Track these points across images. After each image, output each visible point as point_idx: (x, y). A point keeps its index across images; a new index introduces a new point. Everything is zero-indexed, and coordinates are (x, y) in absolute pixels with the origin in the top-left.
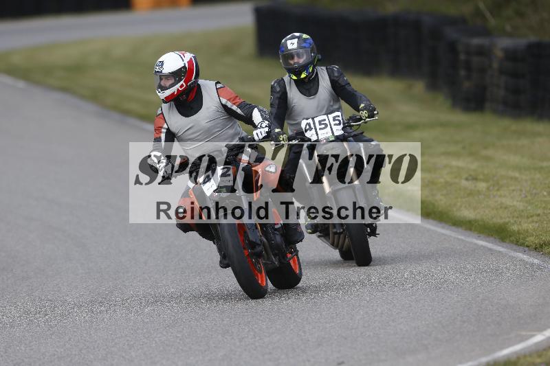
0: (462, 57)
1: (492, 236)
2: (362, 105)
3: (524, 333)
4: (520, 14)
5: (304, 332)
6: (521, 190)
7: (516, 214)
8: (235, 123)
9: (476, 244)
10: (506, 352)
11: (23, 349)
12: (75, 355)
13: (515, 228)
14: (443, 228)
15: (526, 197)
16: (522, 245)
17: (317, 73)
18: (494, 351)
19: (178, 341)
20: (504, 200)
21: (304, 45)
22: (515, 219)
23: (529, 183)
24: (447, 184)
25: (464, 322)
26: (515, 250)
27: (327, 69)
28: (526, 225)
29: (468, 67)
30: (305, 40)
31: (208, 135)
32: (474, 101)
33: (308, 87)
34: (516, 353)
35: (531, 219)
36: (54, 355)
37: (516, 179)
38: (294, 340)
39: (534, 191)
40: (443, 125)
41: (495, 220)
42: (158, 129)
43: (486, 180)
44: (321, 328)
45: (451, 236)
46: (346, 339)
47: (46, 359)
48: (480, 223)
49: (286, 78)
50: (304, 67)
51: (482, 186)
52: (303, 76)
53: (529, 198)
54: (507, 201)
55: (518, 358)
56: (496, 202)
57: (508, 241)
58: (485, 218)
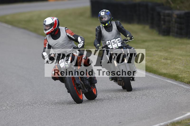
0: (162, 17)
1: (172, 79)
2: (128, 35)
3: (183, 112)
4: (182, 2)
5: (108, 112)
6: (182, 63)
7: (181, 71)
8: (72, 42)
9: (167, 82)
10: (177, 119)
11: (10, 118)
12: (28, 120)
13: (180, 76)
14: (156, 76)
15: (184, 65)
16: (183, 82)
17: (112, 24)
18: (173, 118)
19: (64, 115)
20: (176, 66)
21: (107, 14)
22: (180, 73)
23: (185, 60)
24: (157, 61)
25: (163, 108)
26: (180, 84)
27: (115, 22)
28: (184, 75)
29: (164, 20)
30: (107, 12)
31: (62, 46)
32: (166, 32)
33: (109, 28)
34: (180, 119)
35: (186, 73)
36: (21, 120)
37: (181, 59)
38: (104, 115)
39: (187, 63)
40: (156, 40)
41: (173, 73)
42: (45, 44)
43: (170, 60)
44: (113, 111)
45: (158, 79)
46: (122, 114)
47: (18, 121)
48: (168, 74)
49: (101, 26)
50: (107, 22)
51: (169, 61)
52: (107, 25)
53: (185, 65)
54: (178, 67)
55: (181, 121)
56: (174, 67)
57: (178, 81)
58: (170, 73)
